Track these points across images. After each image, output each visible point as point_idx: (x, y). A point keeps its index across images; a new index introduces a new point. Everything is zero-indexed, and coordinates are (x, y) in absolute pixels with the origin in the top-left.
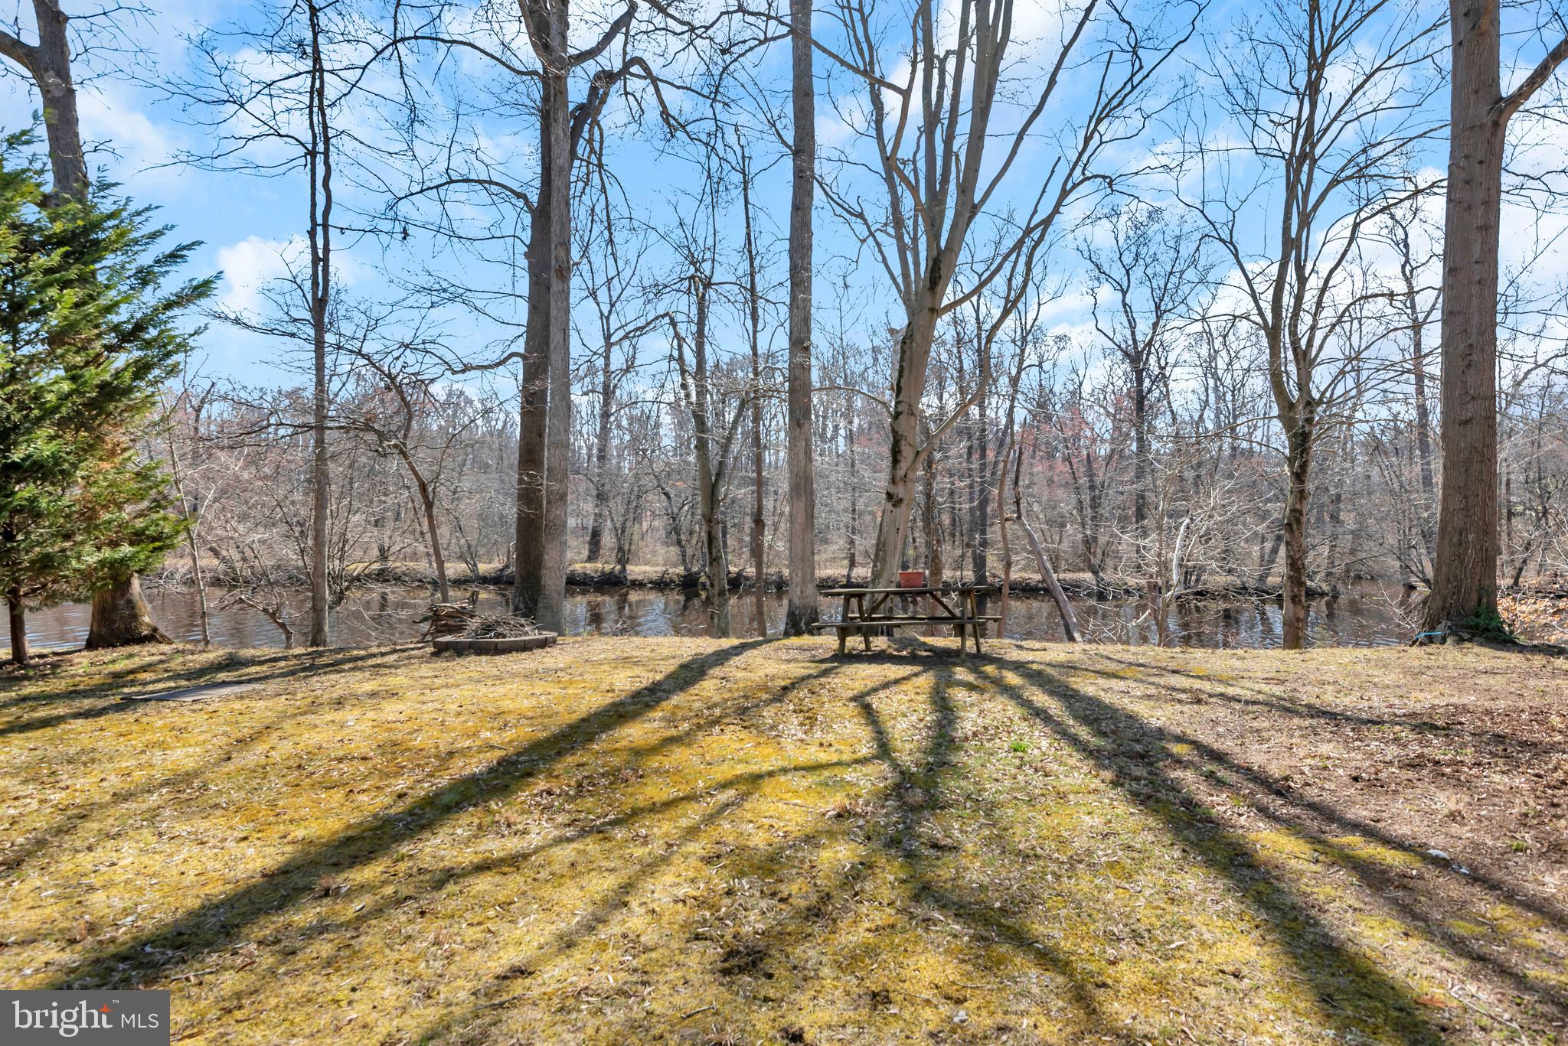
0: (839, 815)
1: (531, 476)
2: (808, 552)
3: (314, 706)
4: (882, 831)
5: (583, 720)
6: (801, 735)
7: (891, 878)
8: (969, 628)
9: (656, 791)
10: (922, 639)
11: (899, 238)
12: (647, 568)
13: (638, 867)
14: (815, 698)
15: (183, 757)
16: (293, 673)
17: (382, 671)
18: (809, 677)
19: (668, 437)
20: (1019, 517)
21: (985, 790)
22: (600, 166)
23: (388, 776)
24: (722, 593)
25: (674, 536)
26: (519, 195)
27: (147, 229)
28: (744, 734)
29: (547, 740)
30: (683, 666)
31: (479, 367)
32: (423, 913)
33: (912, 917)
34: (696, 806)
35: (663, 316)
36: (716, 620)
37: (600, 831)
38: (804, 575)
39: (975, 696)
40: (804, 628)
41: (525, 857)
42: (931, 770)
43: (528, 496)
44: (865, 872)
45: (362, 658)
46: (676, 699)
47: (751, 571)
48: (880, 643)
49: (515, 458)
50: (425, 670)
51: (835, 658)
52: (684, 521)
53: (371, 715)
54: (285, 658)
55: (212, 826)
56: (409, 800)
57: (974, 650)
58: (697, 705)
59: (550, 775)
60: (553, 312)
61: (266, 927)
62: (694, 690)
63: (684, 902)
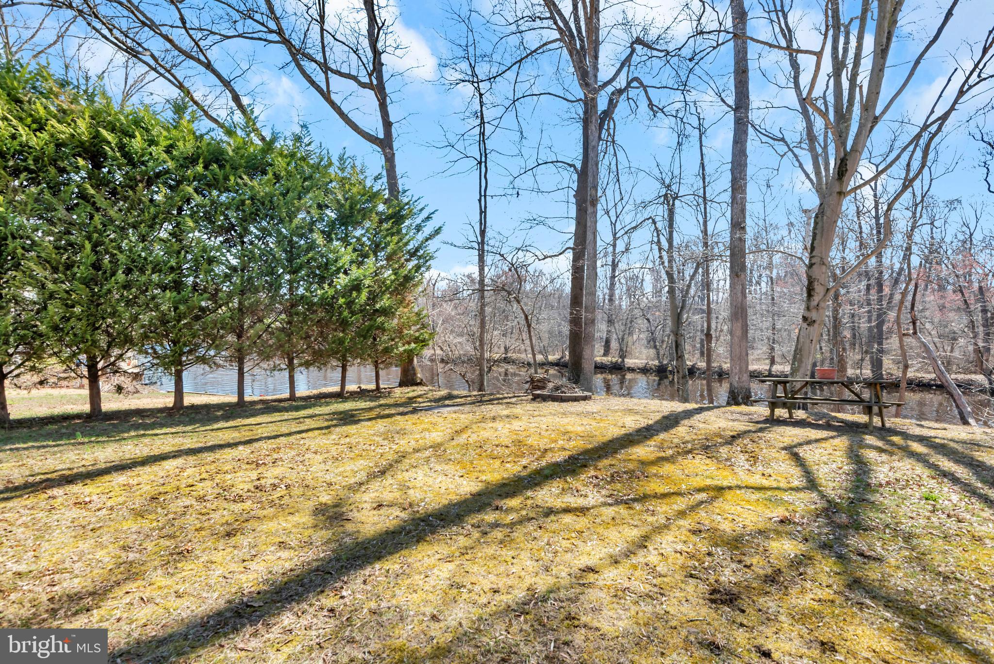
0: (782, 521)
1: (577, 311)
2: (744, 354)
3: (483, 419)
4: (816, 537)
5: (610, 441)
6: (747, 467)
7: (828, 569)
8: (875, 409)
9: (655, 486)
10: (833, 414)
11: (812, 149)
12: (636, 361)
13: (651, 528)
14: (755, 445)
15: (436, 436)
16: (474, 403)
17: (511, 406)
18: (749, 431)
19: (648, 287)
20: (915, 333)
21: (902, 523)
22: (613, 142)
23: (518, 456)
24: (684, 377)
25: (652, 343)
26: (571, 166)
27: (419, 208)
28: (708, 461)
29: (592, 449)
30: (664, 417)
31: (551, 257)
32: (540, 527)
33: (848, 599)
34: (682, 499)
35: (648, 219)
36: (681, 393)
37: (627, 503)
38: (741, 368)
39: (884, 457)
40: (741, 401)
41: (588, 509)
42: (852, 502)
43: (575, 321)
44: (805, 561)
45: (501, 399)
46: (662, 436)
47: (702, 365)
48: (800, 414)
49: (568, 302)
50: (530, 407)
51: (766, 421)
52: (658, 334)
53: (507, 426)
54: (470, 396)
55: (450, 468)
56: (529, 470)
57: (880, 424)
58: (676, 441)
59: (596, 468)
60: (589, 224)
61: (474, 519)
62: (673, 431)
63: (681, 553)
